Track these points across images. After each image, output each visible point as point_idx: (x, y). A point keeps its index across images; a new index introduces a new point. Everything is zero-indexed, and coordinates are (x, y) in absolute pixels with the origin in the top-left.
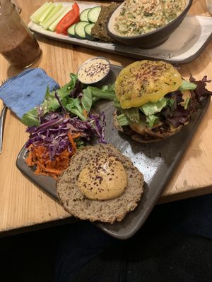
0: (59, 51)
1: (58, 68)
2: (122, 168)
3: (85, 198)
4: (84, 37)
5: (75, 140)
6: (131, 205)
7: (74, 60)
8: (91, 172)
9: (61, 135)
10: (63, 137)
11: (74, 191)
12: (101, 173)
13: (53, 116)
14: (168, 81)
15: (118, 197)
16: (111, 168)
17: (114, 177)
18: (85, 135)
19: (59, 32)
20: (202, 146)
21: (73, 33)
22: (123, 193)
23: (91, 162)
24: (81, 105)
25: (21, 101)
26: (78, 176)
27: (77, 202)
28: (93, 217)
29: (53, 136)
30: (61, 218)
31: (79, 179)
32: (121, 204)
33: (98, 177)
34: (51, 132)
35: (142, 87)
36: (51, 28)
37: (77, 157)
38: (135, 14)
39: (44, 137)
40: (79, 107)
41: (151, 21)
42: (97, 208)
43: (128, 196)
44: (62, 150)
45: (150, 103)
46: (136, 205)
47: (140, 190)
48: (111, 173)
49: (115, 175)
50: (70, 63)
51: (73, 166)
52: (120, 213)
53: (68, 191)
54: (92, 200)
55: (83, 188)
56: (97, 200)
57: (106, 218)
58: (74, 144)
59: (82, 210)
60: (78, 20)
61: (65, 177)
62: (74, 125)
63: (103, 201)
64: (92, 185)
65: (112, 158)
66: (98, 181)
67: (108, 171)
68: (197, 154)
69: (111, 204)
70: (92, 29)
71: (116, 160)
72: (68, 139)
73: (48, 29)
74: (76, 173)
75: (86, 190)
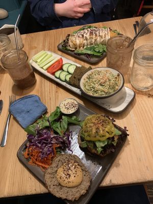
0: (48, 83)
1: (46, 95)
2: (81, 170)
3: (60, 184)
4: (64, 80)
5: (56, 148)
6: (83, 192)
7: (57, 92)
8: (64, 170)
9: (49, 145)
10: (50, 147)
11: (54, 179)
12: (70, 172)
13: (45, 131)
14: (109, 131)
15: (77, 186)
16: (75, 170)
17: (76, 175)
18: (61, 145)
19: (48, 72)
20: (121, 162)
21: (58, 76)
22: (80, 184)
23: (64, 164)
24: (61, 126)
25: (23, 114)
26: (56, 171)
27: (55, 187)
28: (64, 197)
29: (44, 145)
30: (42, 193)
31: (57, 173)
32: (79, 190)
33: (68, 174)
34: (44, 143)
35: (97, 132)
36: (44, 68)
37: (56, 159)
38: (95, 83)
39: (40, 145)
40: (59, 128)
41: (103, 89)
42: (66, 191)
43: (83, 186)
44: (49, 154)
45: (99, 141)
46: (86, 192)
47: (88, 184)
48: (75, 173)
49: (77, 174)
50: (54, 94)
51: (54, 165)
52: (78, 195)
53: (50, 179)
54: (64, 186)
55: (59, 179)
56: (66, 187)
57: (70, 198)
58: (55, 151)
59: (58, 192)
60: (61, 69)
61: (49, 171)
62: (57, 140)
63: (69, 188)
64: (65, 179)
65: (76, 164)
66: (68, 176)
67: (74, 171)
68: (118, 166)
69: (73, 190)
70: (70, 78)
71: (78, 165)
72: (53, 148)
73: (42, 68)
74: (56, 169)
75: (61, 180)
